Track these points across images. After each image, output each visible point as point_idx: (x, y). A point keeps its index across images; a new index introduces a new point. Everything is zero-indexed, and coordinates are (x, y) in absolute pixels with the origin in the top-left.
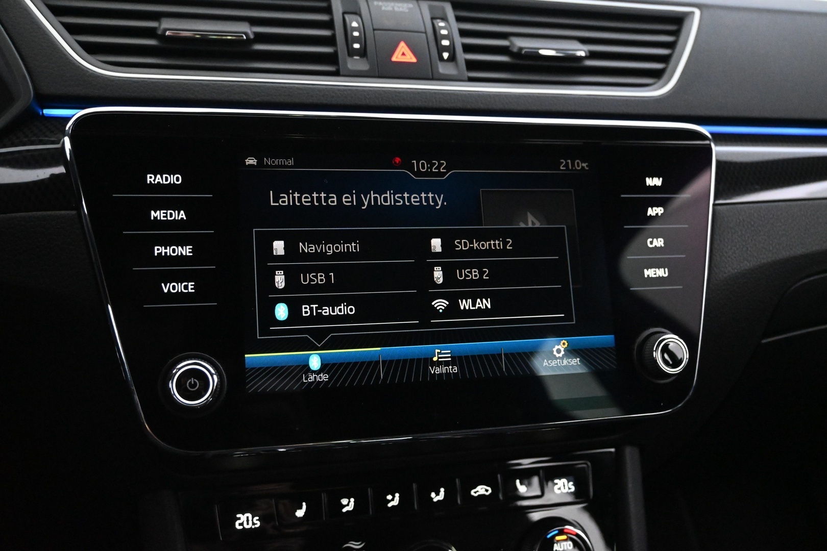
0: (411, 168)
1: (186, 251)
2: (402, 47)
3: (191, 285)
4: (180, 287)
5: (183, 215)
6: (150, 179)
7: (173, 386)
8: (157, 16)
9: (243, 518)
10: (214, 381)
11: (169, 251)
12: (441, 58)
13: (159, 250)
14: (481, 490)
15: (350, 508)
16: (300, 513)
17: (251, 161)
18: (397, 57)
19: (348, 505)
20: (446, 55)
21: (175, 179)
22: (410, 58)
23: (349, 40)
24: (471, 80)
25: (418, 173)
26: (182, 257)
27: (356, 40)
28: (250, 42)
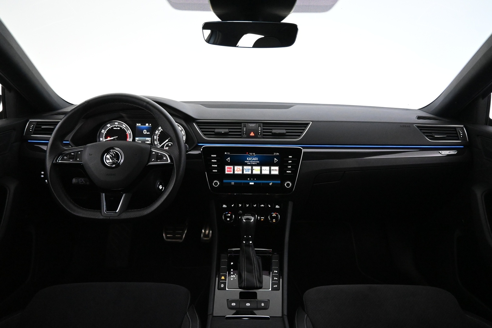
0: (249, 154)
1: (216, 166)
2: (252, 133)
3: (217, 170)
4: (215, 171)
5: (216, 161)
6: (212, 156)
7: (213, 184)
8: (214, 129)
9: (224, 205)
10: (219, 184)
11: (214, 166)
12: (259, 134)
13: (213, 166)
14: (262, 205)
15: (240, 206)
16: (233, 206)
17: (226, 153)
18: (251, 135)
19: (240, 205)
20: (260, 134)
21: (215, 156)
22: (253, 135)
23: (244, 132)
24: (264, 138)
25: (250, 155)
26: (216, 167)
27: (245, 132)
28: (228, 133)
